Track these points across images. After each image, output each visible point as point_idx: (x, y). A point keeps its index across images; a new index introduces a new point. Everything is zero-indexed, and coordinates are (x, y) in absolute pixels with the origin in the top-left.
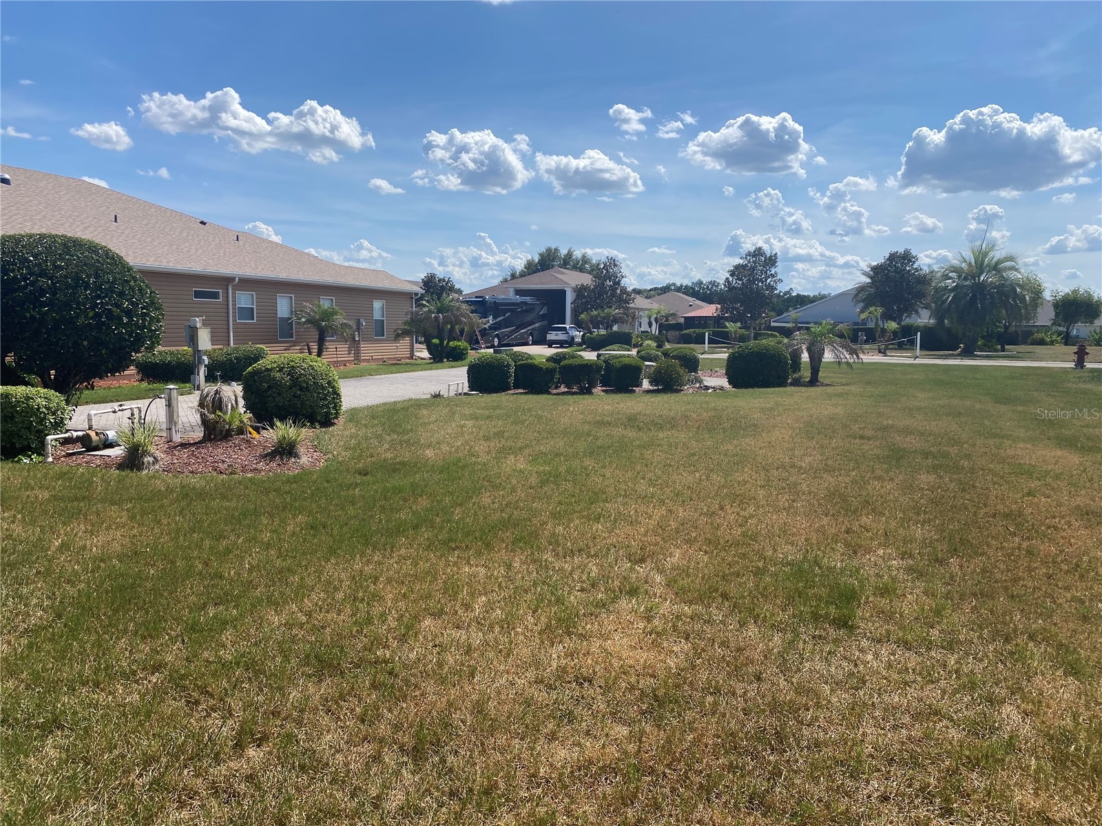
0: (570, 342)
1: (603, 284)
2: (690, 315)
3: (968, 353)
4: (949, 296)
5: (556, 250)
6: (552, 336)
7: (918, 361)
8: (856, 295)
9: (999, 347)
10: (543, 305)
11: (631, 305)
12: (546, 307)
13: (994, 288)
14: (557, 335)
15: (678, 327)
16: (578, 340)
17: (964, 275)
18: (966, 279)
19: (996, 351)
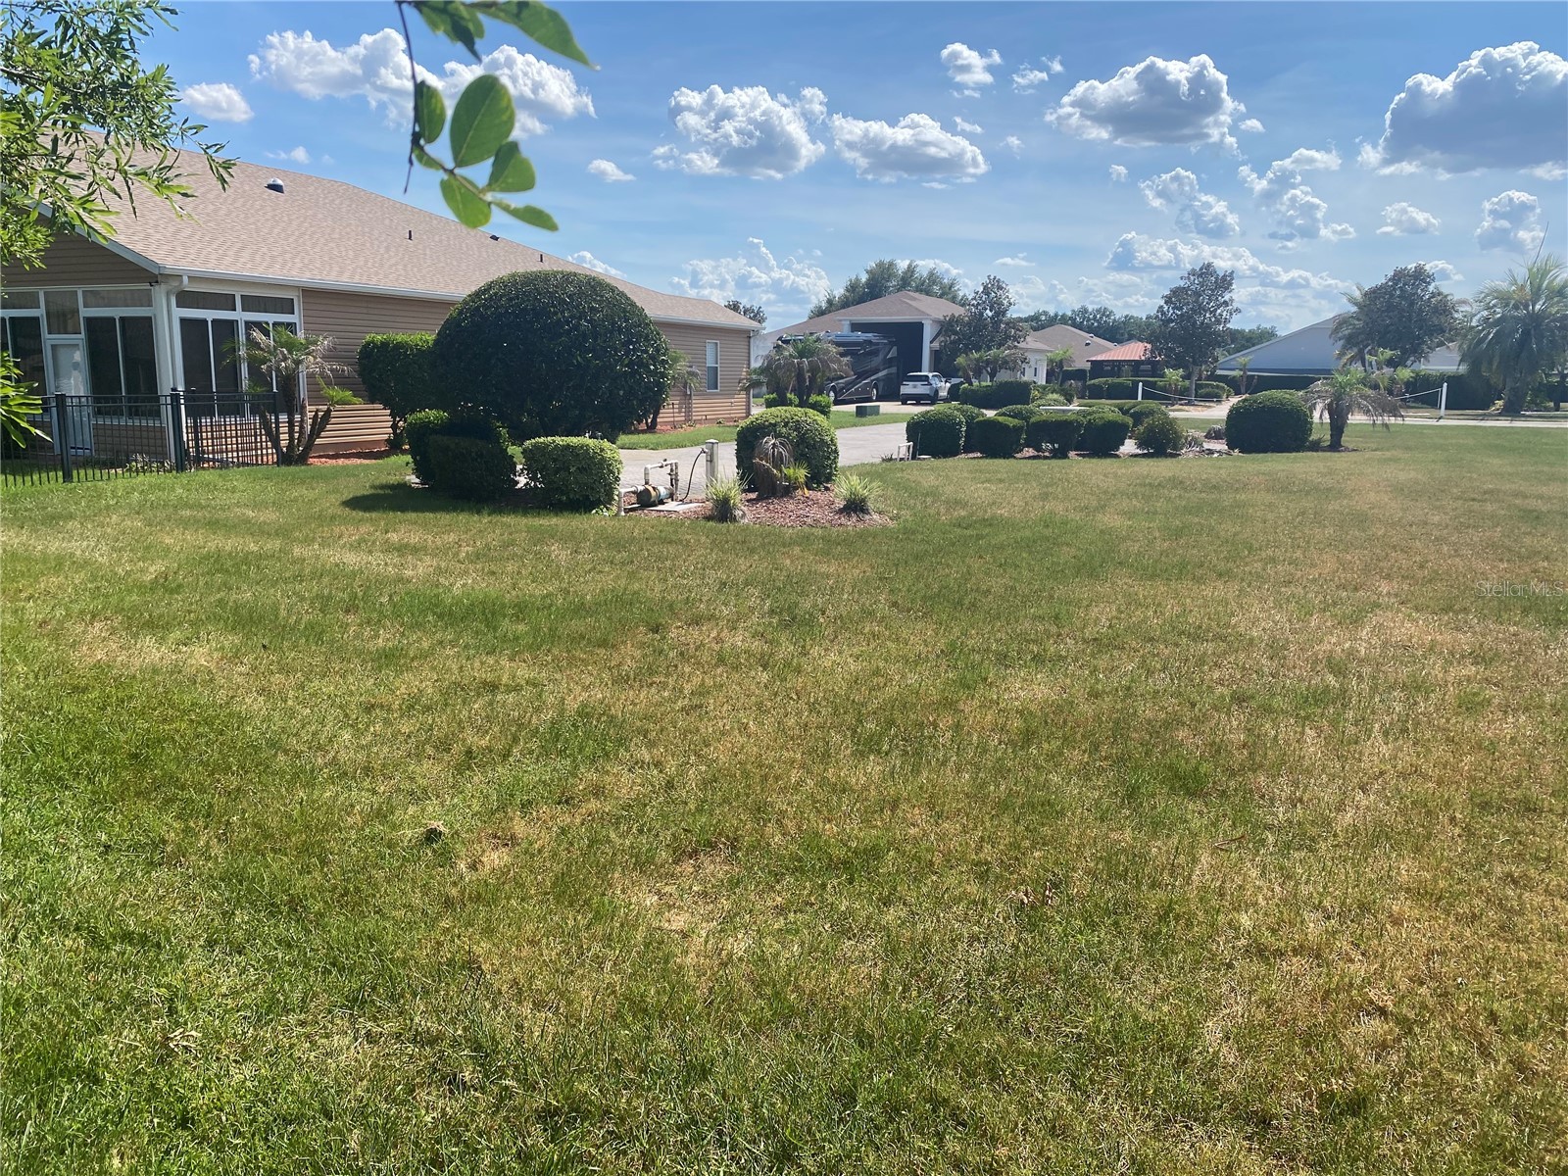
0: (933, 398)
1: (981, 314)
2: (1099, 358)
3: (1512, 410)
4: (1489, 333)
5: (891, 264)
6: (907, 389)
7: (1442, 422)
8: (1336, 330)
9: (1552, 404)
10: (892, 344)
11: (1021, 345)
12: (895, 348)
13: (1554, 321)
14: (915, 387)
15: (1080, 374)
16: (943, 394)
17: (1513, 302)
18: (1516, 307)
19: (1547, 409)
